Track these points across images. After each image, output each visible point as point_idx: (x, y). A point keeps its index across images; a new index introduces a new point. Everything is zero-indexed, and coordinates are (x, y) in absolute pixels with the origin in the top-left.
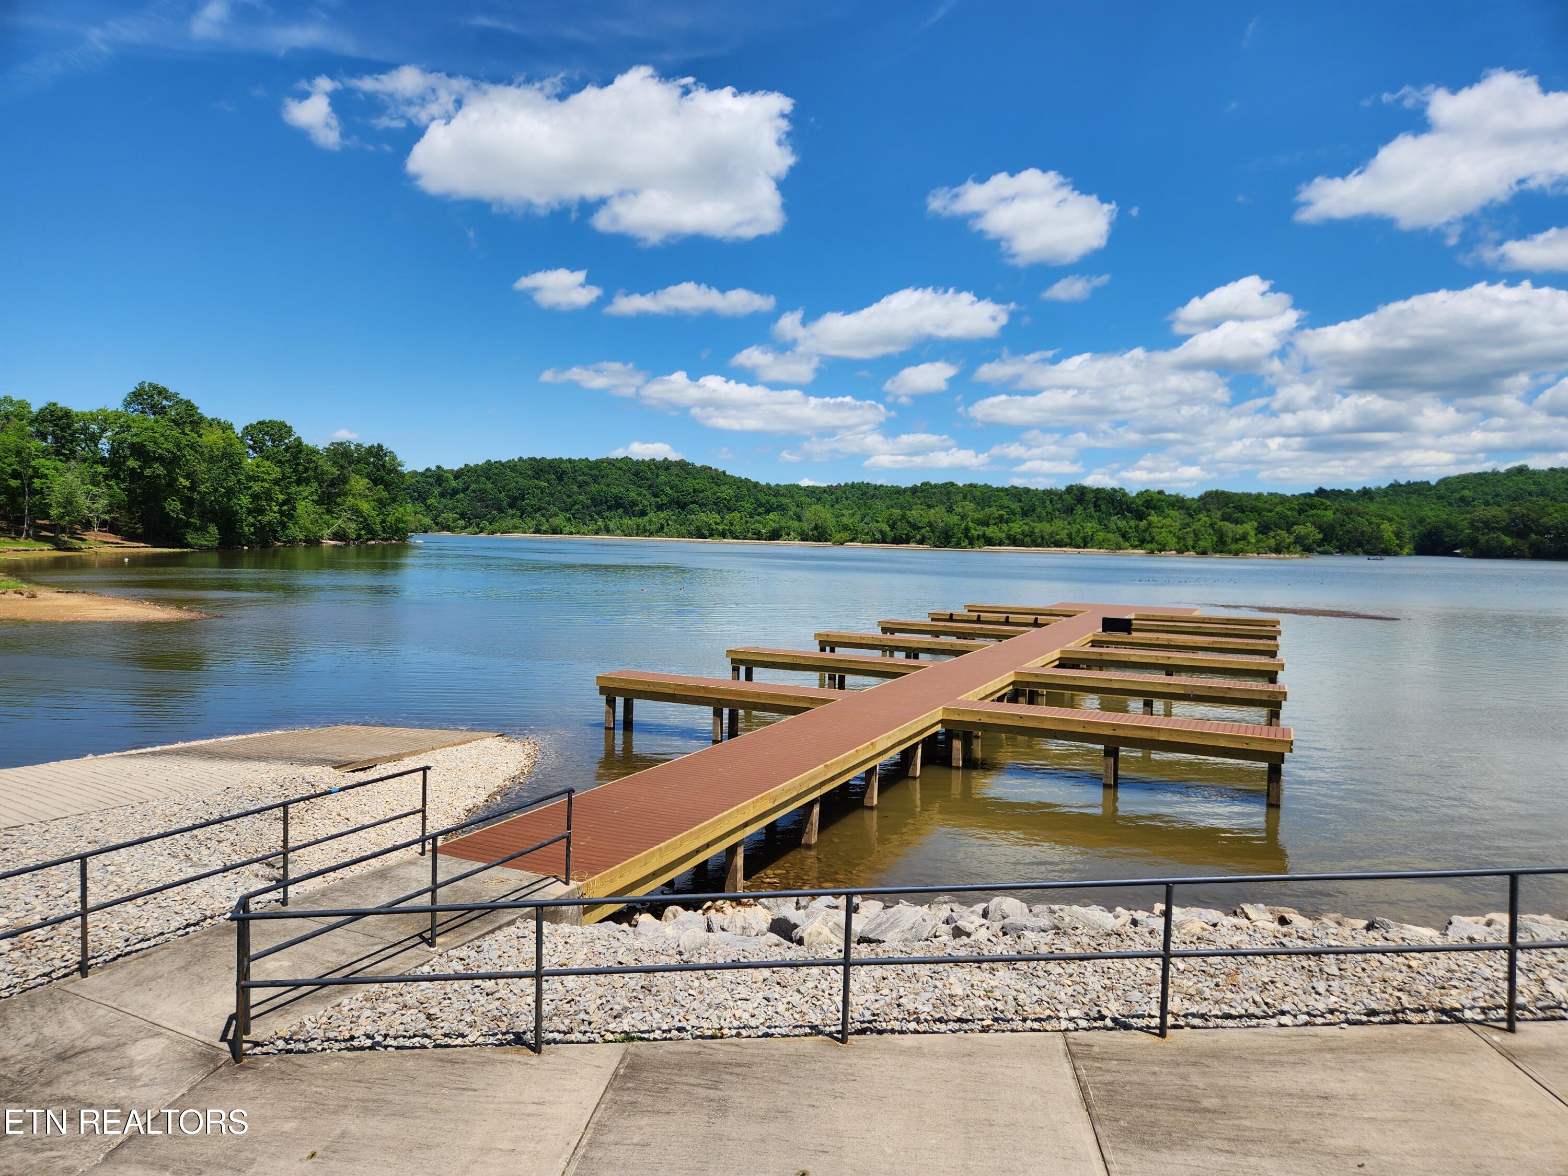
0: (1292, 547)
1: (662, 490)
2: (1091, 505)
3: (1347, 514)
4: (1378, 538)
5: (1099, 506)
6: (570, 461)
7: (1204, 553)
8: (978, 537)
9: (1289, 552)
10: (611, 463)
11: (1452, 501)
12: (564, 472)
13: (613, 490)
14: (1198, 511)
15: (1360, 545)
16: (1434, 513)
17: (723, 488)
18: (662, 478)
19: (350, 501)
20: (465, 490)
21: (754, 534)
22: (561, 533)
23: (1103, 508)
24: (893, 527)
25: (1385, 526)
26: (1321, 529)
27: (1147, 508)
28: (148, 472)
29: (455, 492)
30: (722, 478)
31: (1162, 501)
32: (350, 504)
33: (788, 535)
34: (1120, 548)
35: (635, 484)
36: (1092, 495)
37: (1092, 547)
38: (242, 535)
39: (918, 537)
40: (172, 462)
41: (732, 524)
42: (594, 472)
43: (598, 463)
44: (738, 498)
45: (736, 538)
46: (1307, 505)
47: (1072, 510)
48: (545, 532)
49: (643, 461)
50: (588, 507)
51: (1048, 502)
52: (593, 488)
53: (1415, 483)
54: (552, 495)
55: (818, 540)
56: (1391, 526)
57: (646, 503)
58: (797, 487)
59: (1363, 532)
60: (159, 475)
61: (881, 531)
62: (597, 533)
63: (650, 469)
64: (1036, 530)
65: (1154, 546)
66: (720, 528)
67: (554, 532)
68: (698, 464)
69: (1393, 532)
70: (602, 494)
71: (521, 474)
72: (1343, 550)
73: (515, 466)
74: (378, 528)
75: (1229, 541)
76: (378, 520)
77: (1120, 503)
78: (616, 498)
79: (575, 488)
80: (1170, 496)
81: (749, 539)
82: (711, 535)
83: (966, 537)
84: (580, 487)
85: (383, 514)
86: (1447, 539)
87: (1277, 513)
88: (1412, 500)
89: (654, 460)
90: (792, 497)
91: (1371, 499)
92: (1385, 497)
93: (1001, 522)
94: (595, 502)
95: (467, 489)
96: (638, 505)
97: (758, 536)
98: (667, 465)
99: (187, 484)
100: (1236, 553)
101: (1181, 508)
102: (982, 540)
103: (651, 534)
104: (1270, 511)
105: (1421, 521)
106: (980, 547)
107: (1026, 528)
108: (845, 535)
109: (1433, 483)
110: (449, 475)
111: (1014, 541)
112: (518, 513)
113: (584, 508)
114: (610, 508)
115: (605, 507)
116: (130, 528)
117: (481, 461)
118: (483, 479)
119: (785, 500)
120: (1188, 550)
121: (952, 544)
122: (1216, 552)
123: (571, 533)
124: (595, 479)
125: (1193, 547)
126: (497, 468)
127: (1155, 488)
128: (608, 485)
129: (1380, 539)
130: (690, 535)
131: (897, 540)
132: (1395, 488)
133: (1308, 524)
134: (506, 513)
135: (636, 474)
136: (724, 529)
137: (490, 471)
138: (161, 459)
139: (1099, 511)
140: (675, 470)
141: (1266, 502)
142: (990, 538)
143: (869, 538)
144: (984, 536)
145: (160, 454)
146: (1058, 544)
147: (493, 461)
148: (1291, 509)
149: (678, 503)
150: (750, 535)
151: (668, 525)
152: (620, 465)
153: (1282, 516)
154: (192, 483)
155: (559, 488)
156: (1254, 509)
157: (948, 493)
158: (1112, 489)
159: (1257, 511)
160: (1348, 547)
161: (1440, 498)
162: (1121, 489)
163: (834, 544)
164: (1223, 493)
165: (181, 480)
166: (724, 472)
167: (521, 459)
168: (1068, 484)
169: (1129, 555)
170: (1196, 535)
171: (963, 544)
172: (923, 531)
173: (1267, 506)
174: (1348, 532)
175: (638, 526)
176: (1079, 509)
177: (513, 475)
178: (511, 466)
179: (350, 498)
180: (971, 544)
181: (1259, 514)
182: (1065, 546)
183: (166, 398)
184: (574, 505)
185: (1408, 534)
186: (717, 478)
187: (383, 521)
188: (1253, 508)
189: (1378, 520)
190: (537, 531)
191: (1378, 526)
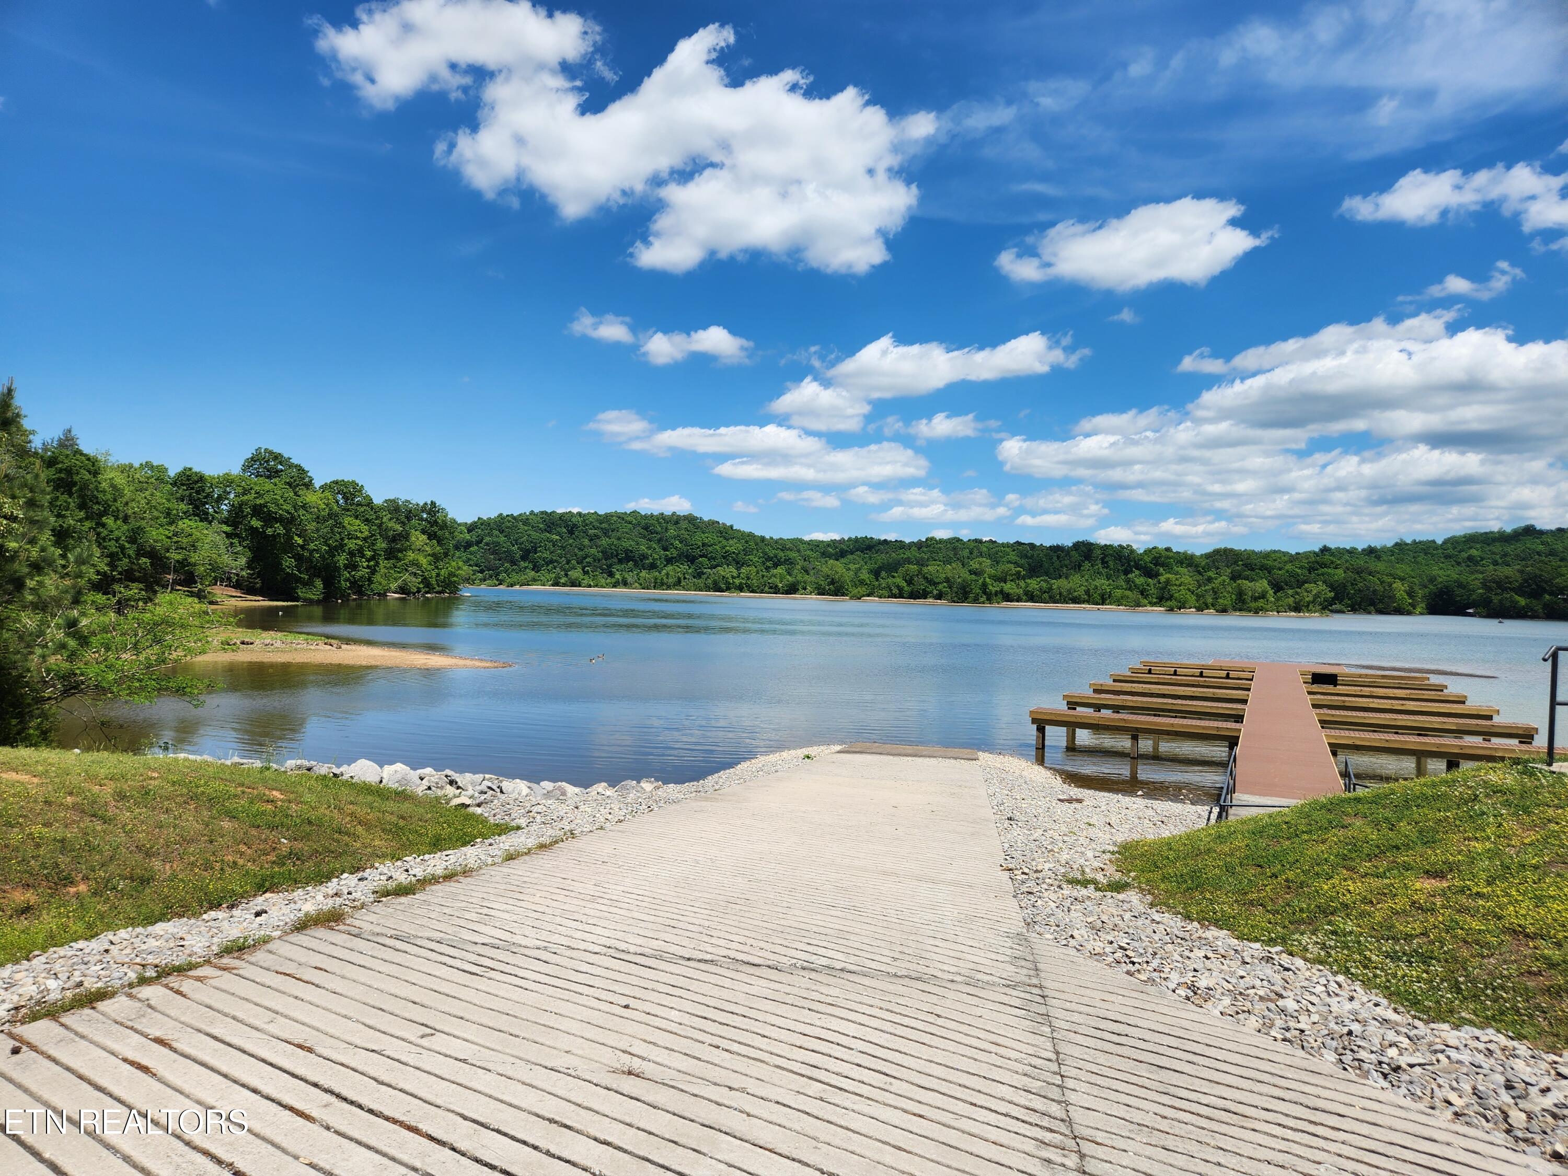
0: (1311, 606)
1: (672, 544)
2: (1099, 562)
3: (1358, 573)
4: (1390, 597)
5: (1107, 562)
6: (579, 514)
7: (1224, 611)
8: (996, 593)
9: (1309, 611)
10: (621, 517)
11: (1460, 560)
12: (575, 526)
13: (624, 544)
14: (1207, 568)
15: (1372, 603)
16: (1445, 573)
17: (731, 542)
18: (672, 532)
19: (411, 555)
20: (478, 543)
21: (771, 588)
22: (580, 586)
23: (1111, 564)
24: (910, 582)
25: (1397, 585)
26: (1332, 587)
27: (1156, 565)
28: (269, 531)
29: (468, 545)
30: (730, 532)
31: (1170, 558)
32: (411, 558)
33: (805, 589)
34: (1139, 605)
35: (644, 537)
36: (1099, 552)
37: (1110, 604)
38: (340, 588)
39: (935, 592)
40: (289, 522)
41: (748, 578)
42: (604, 525)
43: (607, 517)
44: (746, 552)
45: (753, 591)
46: (1317, 562)
47: (1080, 566)
48: (564, 585)
49: (652, 515)
50: (599, 560)
51: (1055, 558)
52: (604, 542)
53: (1420, 542)
54: (563, 548)
55: (836, 594)
56: (1403, 585)
57: (656, 556)
58: (801, 541)
59: (1375, 591)
60: (279, 534)
61: (898, 587)
62: (614, 586)
63: (660, 523)
64: (1054, 587)
65: (1173, 603)
66: (737, 581)
67: (573, 585)
68: (706, 519)
69: (1405, 591)
70: (613, 547)
71: (533, 527)
72: (1356, 608)
73: (527, 519)
74: (433, 581)
75: (1247, 598)
76: (434, 575)
77: (1128, 559)
78: (627, 551)
79: (586, 542)
80: (1178, 553)
81: (766, 593)
82: (728, 589)
83: (985, 592)
84: (591, 540)
85: (437, 567)
86: (1458, 599)
87: (1287, 571)
88: (1419, 559)
89: (662, 514)
90: (799, 551)
91: (1378, 558)
92: (1393, 555)
93: (1018, 579)
94: (606, 555)
95: (481, 541)
96: (648, 559)
97: (775, 590)
98: (675, 520)
99: (300, 541)
100: (1257, 611)
101: (1190, 565)
102: (1000, 596)
103: (669, 588)
104: (1280, 569)
105: (1432, 580)
106: (998, 603)
107: (1044, 585)
108: (862, 590)
109: (1439, 542)
110: (463, 528)
111: (1031, 598)
112: (531, 566)
113: (595, 560)
114: (620, 561)
115: (615, 560)
116: (250, 583)
117: (493, 515)
118: (496, 532)
119: (792, 555)
120: (1208, 608)
121: (970, 600)
122: (1235, 610)
123: (590, 586)
124: (606, 533)
125: (1213, 605)
126: (509, 521)
127: (1162, 546)
128: (619, 539)
129: (1392, 598)
130: (708, 589)
131: (914, 595)
132: (1400, 546)
133: (1320, 583)
134: (519, 566)
135: (646, 528)
136: (741, 583)
137: (502, 524)
138: (280, 520)
139: (1107, 568)
140: (684, 525)
141: (1275, 560)
142: (1008, 595)
143: (886, 593)
144: (1002, 592)
145: (281, 515)
146: (1076, 600)
147: (505, 514)
148: (1301, 568)
149: (687, 557)
150: (767, 588)
151: (685, 578)
152: (629, 519)
153: (1292, 575)
154: (304, 541)
155: (571, 541)
156: (1263, 568)
157: (955, 549)
158: (1120, 546)
159: (1266, 569)
160: (1360, 605)
161: (1447, 557)
162: (1128, 546)
163: (851, 598)
164: (1231, 550)
165: (296, 538)
166: (731, 527)
167: (532, 513)
168: (1075, 540)
169: (1148, 612)
170: (1215, 593)
171: (982, 600)
172: (940, 587)
173: (1276, 564)
174: (1359, 590)
175: (656, 579)
176: (1087, 565)
177: (526, 528)
178: (524, 520)
179: (410, 553)
180: (989, 600)
181: (1269, 572)
182: (1083, 602)
183: (281, 463)
184: (585, 558)
185: (1420, 593)
186: (726, 532)
187: (438, 575)
188: (1262, 566)
189: (1390, 580)
190: (556, 584)
191: (1390, 585)
